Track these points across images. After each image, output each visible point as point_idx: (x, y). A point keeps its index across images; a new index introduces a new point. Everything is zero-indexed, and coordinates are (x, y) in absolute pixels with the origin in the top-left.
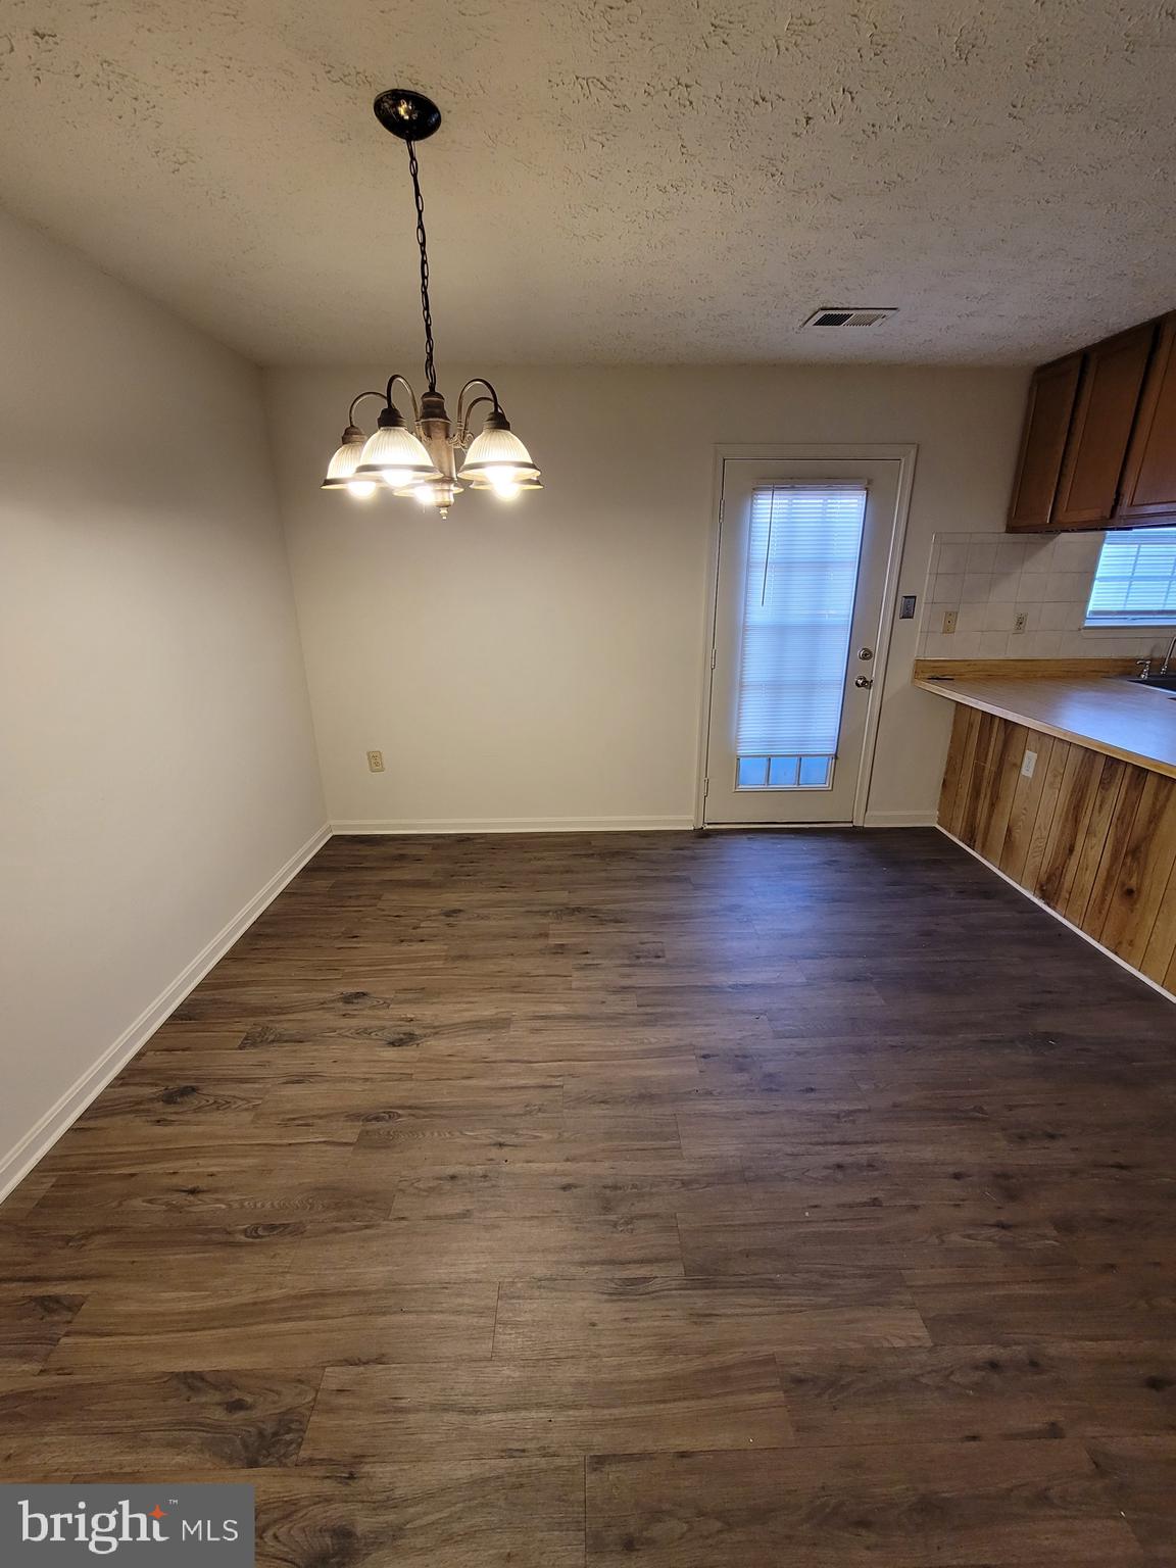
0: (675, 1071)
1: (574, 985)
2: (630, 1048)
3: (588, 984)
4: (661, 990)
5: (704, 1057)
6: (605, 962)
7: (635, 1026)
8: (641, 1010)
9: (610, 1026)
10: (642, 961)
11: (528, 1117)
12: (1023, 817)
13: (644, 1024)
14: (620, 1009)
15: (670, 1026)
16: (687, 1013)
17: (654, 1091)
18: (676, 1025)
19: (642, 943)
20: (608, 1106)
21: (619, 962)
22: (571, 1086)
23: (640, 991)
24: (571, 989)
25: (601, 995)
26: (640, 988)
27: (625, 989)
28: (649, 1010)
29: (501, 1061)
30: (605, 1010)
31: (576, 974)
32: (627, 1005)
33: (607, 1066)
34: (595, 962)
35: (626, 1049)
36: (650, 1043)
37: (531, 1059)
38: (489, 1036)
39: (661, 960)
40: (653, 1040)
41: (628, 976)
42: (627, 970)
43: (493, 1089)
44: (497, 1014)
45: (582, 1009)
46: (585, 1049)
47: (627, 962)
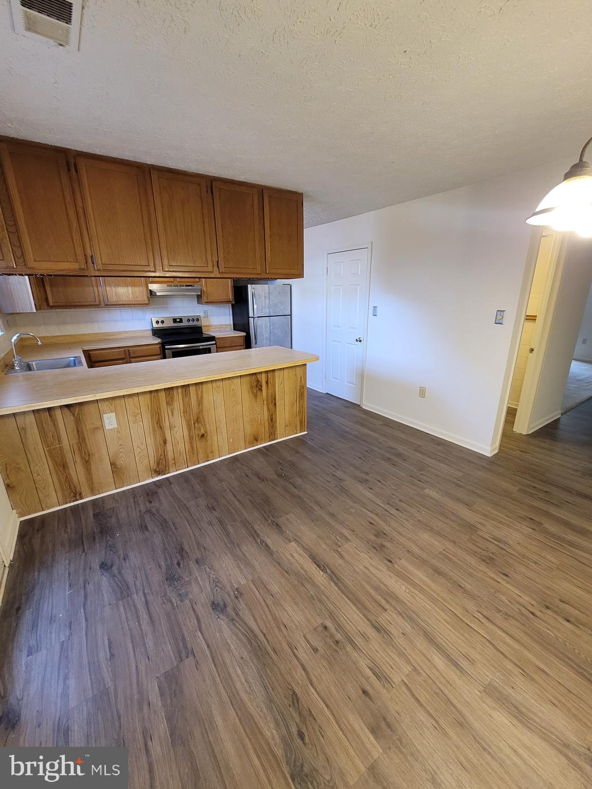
0: (411, 568)
1: (407, 669)
2: (420, 595)
3: (397, 659)
4: (360, 606)
5: (390, 561)
6: (363, 664)
7: (403, 602)
8: (387, 607)
9: (417, 616)
10: (338, 636)
11: (509, 613)
12: (121, 450)
13: (397, 599)
14: (400, 620)
15: (385, 585)
16: (368, 583)
17: (431, 571)
18: (382, 582)
19: (316, 650)
20: (460, 584)
21: (355, 655)
22: (471, 606)
23: (372, 618)
24: (415, 669)
25: (400, 641)
26: (368, 620)
27: (378, 629)
28: (383, 603)
29: (511, 661)
30: (407, 627)
31: (396, 679)
32: (391, 619)
33: (442, 599)
34: (370, 673)
35: (422, 597)
36: (406, 587)
37: (487, 644)
38: (511, 691)
39: (329, 624)
40: (404, 588)
41: (364, 636)
42: (359, 641)
43: (524, 646)
44: (494, 709)
45: (421, 643)
46: (446, 617)
47: (349, 648)
